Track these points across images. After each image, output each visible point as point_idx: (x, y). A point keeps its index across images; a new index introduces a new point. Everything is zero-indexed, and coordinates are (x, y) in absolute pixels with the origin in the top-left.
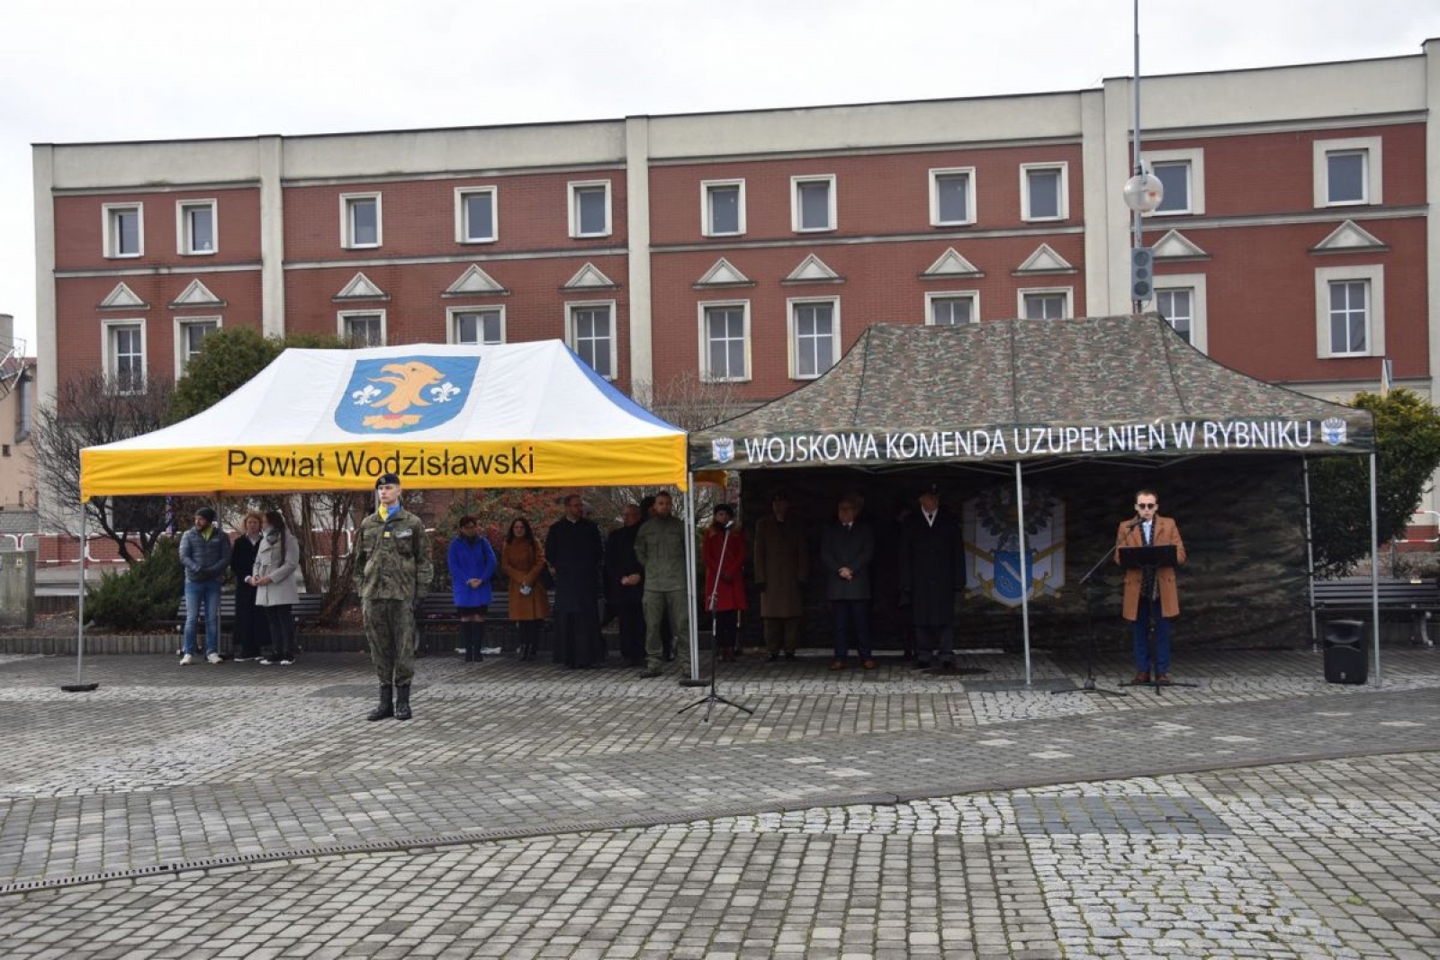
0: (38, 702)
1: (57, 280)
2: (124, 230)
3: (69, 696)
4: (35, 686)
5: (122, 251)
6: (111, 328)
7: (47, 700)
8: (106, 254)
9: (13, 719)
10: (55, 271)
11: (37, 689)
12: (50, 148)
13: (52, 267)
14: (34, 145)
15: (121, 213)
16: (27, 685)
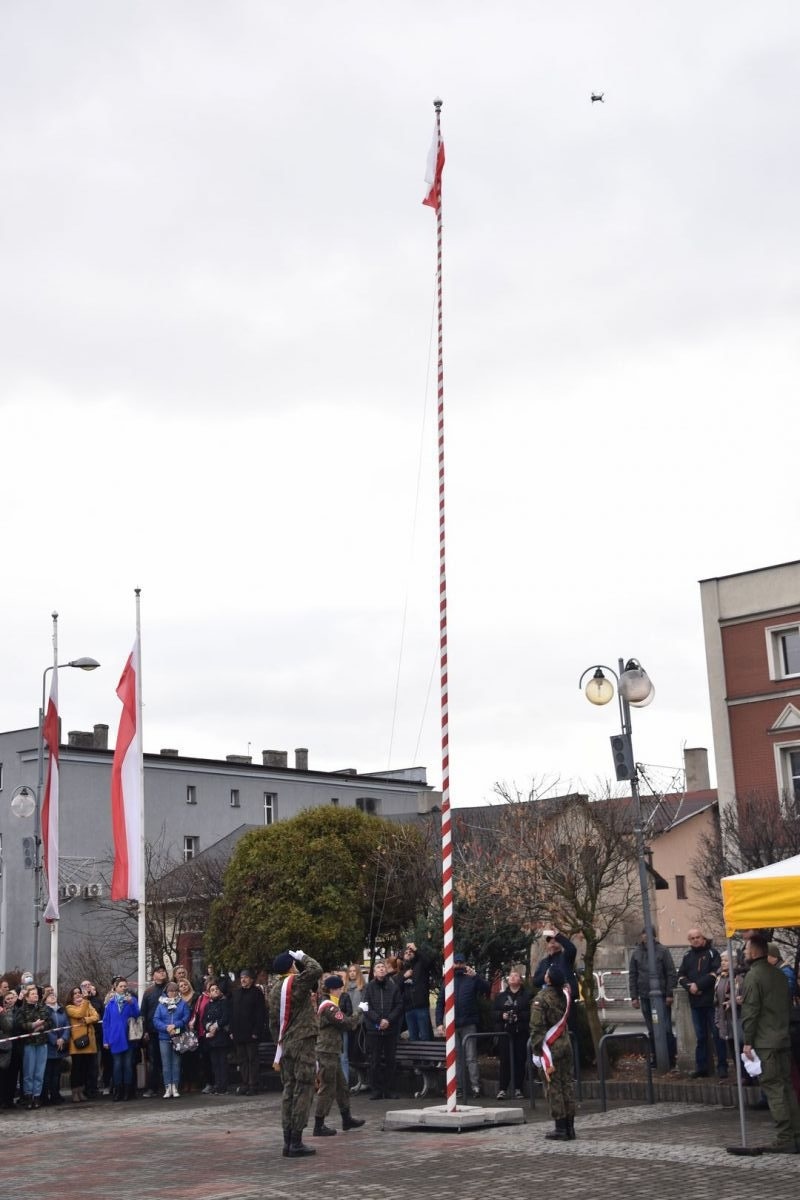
0: (702, 1165)
1: (729, 707)
2: (788, 651)
3: (734, 1160)
4: (704, 1144)
5: (787, 673)
6: (784, 750)
7: (712, 1163)
8: (773, 677)
9: (673, 1184)
10: (727, 700)
11: (704, 1149)
12: (715, 582)
13: (724, 696)
14: (701, 582)
15: (783, 635)
16: (697, 1142)
